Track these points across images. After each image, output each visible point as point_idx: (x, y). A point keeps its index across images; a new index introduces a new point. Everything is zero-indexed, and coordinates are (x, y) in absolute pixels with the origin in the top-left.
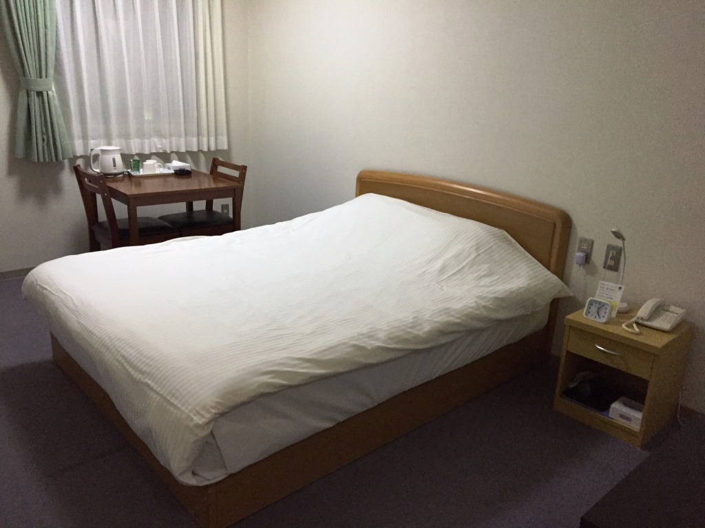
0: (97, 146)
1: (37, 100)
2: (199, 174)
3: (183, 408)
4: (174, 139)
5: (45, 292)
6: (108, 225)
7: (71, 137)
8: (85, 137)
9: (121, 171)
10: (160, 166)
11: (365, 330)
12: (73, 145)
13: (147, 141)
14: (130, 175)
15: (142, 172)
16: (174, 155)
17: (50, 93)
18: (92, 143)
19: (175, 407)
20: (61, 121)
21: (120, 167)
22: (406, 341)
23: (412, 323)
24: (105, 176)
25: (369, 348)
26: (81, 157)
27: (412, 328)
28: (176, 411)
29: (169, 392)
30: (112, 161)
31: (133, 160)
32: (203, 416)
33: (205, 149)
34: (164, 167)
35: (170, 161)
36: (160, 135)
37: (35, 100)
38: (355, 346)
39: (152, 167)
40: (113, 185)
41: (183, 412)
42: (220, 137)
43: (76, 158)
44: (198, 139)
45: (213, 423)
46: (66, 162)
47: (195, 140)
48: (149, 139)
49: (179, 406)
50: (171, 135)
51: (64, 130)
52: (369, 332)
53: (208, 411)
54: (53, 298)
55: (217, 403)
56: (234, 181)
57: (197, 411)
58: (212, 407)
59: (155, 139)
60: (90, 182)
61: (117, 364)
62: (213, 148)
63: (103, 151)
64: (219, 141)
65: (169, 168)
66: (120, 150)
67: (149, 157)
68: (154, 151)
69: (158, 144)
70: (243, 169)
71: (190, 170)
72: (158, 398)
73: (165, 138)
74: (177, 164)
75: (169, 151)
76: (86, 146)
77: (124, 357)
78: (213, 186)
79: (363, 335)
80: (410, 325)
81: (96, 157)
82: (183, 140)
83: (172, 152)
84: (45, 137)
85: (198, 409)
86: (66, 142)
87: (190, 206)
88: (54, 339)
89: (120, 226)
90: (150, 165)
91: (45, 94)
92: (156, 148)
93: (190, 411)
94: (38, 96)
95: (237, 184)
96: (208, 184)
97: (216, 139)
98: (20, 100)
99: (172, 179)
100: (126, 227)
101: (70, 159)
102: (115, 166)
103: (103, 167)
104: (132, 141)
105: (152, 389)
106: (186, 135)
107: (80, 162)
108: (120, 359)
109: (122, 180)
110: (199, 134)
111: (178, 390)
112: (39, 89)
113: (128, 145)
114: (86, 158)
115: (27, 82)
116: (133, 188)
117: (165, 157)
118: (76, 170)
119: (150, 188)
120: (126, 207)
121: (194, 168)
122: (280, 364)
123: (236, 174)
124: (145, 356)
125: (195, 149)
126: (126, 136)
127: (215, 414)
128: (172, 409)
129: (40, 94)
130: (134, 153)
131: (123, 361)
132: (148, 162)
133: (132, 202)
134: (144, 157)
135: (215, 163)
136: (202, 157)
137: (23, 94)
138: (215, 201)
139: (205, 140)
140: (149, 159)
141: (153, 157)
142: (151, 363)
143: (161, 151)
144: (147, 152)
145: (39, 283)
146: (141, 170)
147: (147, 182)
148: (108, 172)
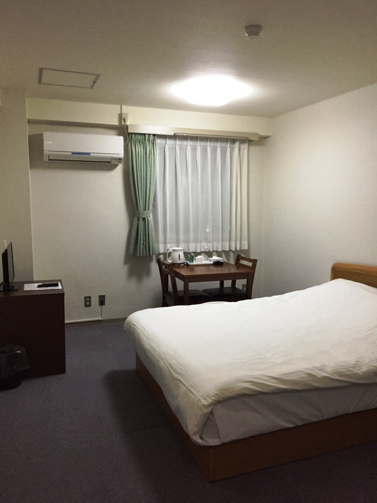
0: (171, 247)
1: (142, 222)
2: (228, 264)
3: (197, 395)
4: (215, 243)
5: (135, 327)
6: (172, 294)
7: (158, 242)
8: (165, 243)
9: (183, 262)
10: (205, 259)
11: (318, 365)
12: (158, 247)
13: (199, 244)
14: (187, 264)
15: (194, 263)
16: (214, 253)
17: (149, 218)
18: (169, 245)
19: (193, 394)
20: (153, 233)
21: (183, 259)
22: (347, 376)
23: (354, 364)
24: (173, 264)
25: (319, 377)
26: (162, 254)
27: (353, 367)
28: (193, 396)
29: (191, 386)
30: (179, 257)
31: (189, 256)
32: (207, 400)
33: (234, 249)
34: (208, 260)
35: (212, 257)
36: (207, 241)
37: (141, 222)
38: (309, 374)
39: (201, 260)
40: (178, 270)
41: (197, 397)
42: (243, 242)
43: (160, 254)
44: (230, 244)
45: (212, 406)
46: (154, 256)
47: (227, 244)
48: (200, 243)
49: (195, 393)
50: (213, 241)
51: (155, 238)
52: (320, 367)
53: (210, 398)
54: (139, 331)
55: (216, 394)
56: (248, 269)
57: (204, 397)
58: (213, 396)
59: (204, 244)
60: (165, 268)
61: (166, 368)
62: (238, 249)
63: (174, 250)
64: (242, 244)
65: (210, 261)
66: (183, 250)
67: (200, 254)
68: (203, 250)
69: (205, 246)
70: (255, 262)
71: (222, 261)
72: (185, 388)
73: (210, 243)
74: (215, 258)
75: (211, 251)
76: (165, 247)
77: (170, 364)
78: (237, 271)
79: (316, 368)
80: (351, 366)
81: (170, 253)
82: (220, 244)
83: (214, 251)
84: (144, 242)
85: (205, 396)
86: (155, 245)
87: (222, 284)
88: (137, 356)
89: (180, 294)
90: (199, 258)
91: (147, 219)
92: (204, 249)
93: (200, 397)
94: (143, 220)
95: (250, 271)
96: (233, 271)
97: (241, 243)
98: (134, 223)
99: (212, 267)
100: (183, 295)
101: (156, 255)
102: (179, 259)
103: (173, 260)
104: (191, 245)
105: (182, 383)
106: (222, 240)
107: (161, 257)
108: (168, 365)
109: (183, 267)
110: (230, 240)
111: (195, 384)
112: (144, 217)
113: (188, 247)
114: (164, 254)
115: (139, 213)
116: (189, 272)
117: (209, 254)
118: (159, 261)
119: (199, 272)
120: (183, 282)
121: (226, 261)
122: (257, 378)
123: (250, 264)
124: (181, 365)
125: (227, 249)
126: (187, 242)
127: (214, 400)
128: (191, 395)
129: (144, 219)
130: (191, 252)
131: (169, 367)
132: (199, 257)
133: (187, 280)
134: (197, 254)
135: (238, 258)
136: (232, 254)
137: (136, 219)
138: (237, 281)
139: (233, 244)
140: (200, 255)
141: (202, 254)
142: (183, 369)
143: (207, 251)
144: (199, 251)
145: (132, 322)
146: (194, 261)
147: (197, 268)
148: (175, 262)
